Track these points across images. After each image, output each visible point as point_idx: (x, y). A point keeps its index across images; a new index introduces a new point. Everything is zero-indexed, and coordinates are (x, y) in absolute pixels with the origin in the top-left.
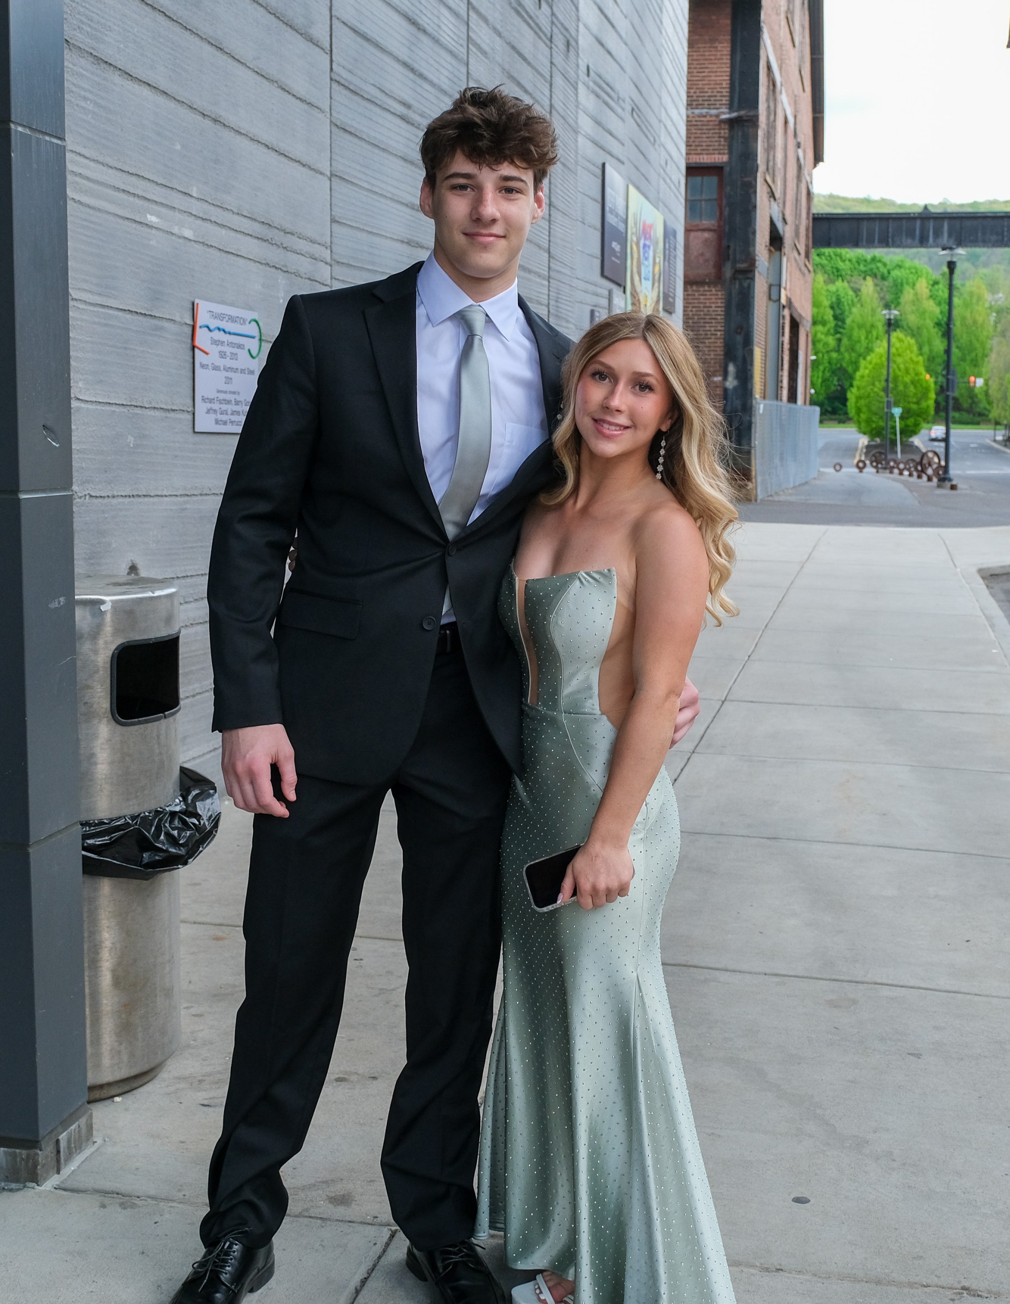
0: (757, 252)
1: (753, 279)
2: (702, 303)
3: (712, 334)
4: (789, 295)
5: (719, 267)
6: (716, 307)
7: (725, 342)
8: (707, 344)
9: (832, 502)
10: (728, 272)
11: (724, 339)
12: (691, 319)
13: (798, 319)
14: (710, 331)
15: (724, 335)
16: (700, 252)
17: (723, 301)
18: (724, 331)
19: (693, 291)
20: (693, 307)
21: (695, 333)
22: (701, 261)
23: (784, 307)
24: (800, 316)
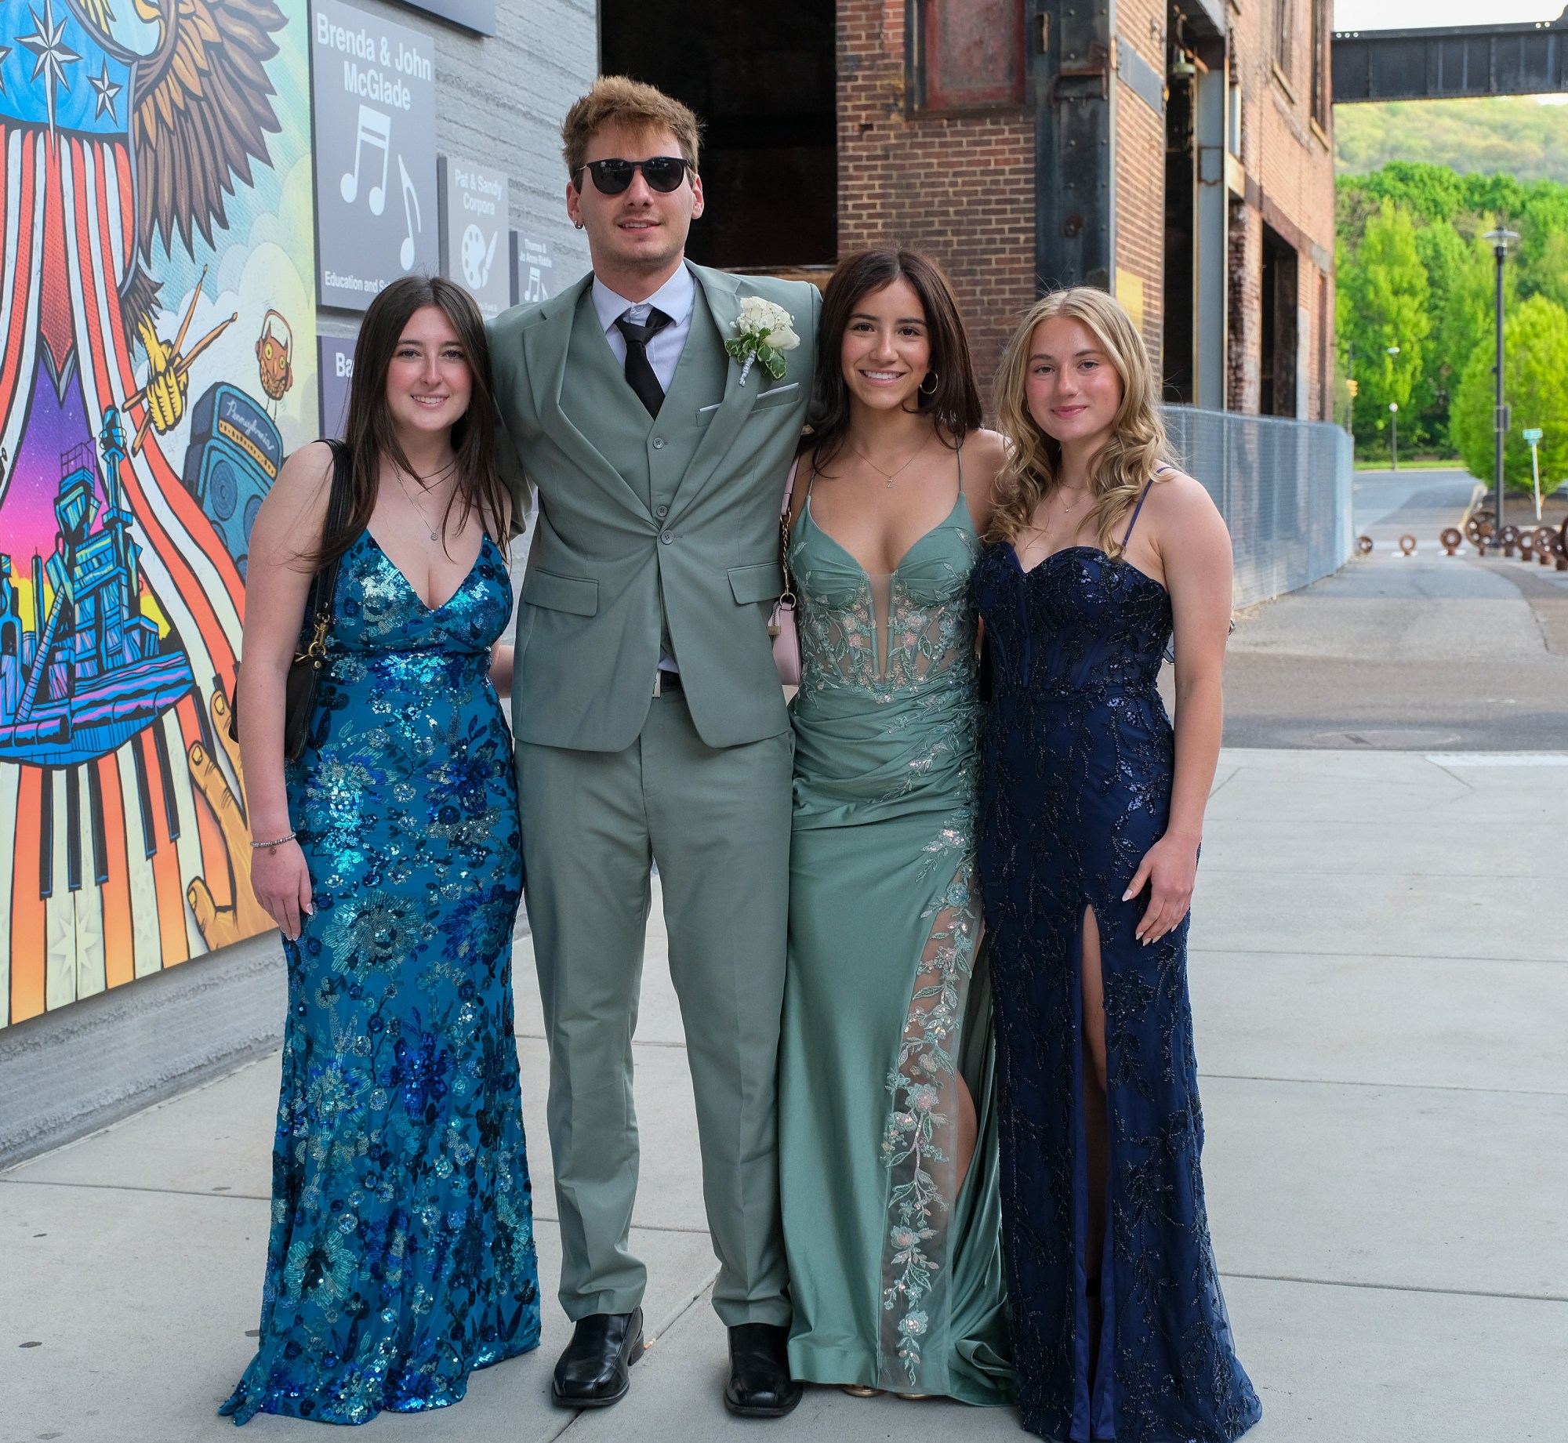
0: (1113, 31)
1: (1100, 98)
2: (978, 163)
3: (1004, 241)
4: (1256, 179)
5: (1019, 70)
6: (1012, 172)
7: (1036, 259)
8: (994, 266)
9: (1320, 651)
10: (1041, 87)
11: (1035, 250)
12: (950, 203)
13: (1293, 241)
14: (1002, 231)
15: (1036, 240)
16: (977, 38)
17: (1032, 155)
18: (1035, 230)
19: (955, 134)
20: (956, 174)
21: (963, 238)
22: (977, 62)
23: (1236, 202)
24: (1300, 234)
